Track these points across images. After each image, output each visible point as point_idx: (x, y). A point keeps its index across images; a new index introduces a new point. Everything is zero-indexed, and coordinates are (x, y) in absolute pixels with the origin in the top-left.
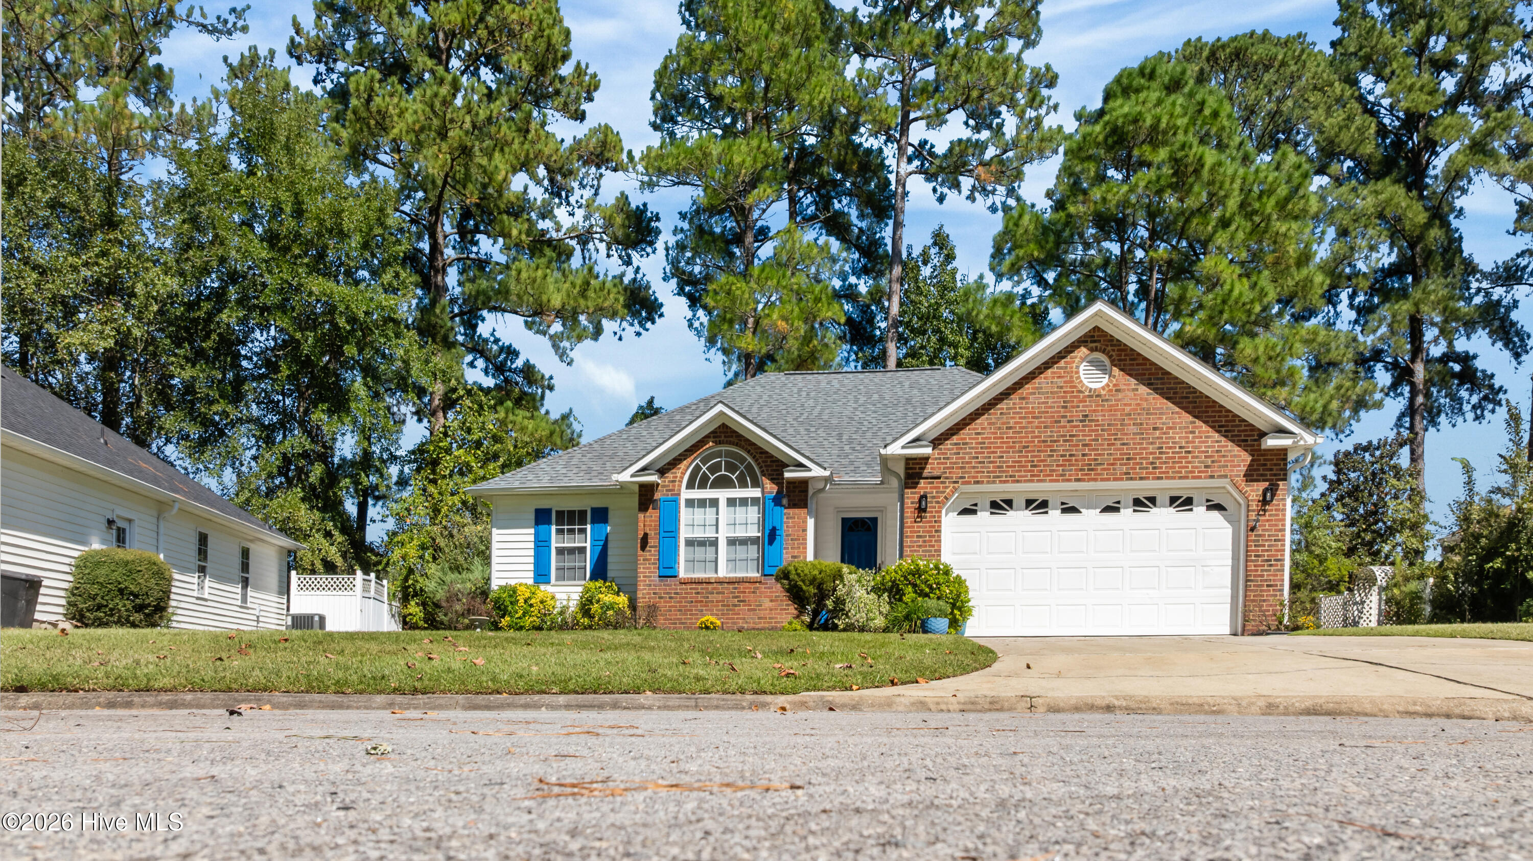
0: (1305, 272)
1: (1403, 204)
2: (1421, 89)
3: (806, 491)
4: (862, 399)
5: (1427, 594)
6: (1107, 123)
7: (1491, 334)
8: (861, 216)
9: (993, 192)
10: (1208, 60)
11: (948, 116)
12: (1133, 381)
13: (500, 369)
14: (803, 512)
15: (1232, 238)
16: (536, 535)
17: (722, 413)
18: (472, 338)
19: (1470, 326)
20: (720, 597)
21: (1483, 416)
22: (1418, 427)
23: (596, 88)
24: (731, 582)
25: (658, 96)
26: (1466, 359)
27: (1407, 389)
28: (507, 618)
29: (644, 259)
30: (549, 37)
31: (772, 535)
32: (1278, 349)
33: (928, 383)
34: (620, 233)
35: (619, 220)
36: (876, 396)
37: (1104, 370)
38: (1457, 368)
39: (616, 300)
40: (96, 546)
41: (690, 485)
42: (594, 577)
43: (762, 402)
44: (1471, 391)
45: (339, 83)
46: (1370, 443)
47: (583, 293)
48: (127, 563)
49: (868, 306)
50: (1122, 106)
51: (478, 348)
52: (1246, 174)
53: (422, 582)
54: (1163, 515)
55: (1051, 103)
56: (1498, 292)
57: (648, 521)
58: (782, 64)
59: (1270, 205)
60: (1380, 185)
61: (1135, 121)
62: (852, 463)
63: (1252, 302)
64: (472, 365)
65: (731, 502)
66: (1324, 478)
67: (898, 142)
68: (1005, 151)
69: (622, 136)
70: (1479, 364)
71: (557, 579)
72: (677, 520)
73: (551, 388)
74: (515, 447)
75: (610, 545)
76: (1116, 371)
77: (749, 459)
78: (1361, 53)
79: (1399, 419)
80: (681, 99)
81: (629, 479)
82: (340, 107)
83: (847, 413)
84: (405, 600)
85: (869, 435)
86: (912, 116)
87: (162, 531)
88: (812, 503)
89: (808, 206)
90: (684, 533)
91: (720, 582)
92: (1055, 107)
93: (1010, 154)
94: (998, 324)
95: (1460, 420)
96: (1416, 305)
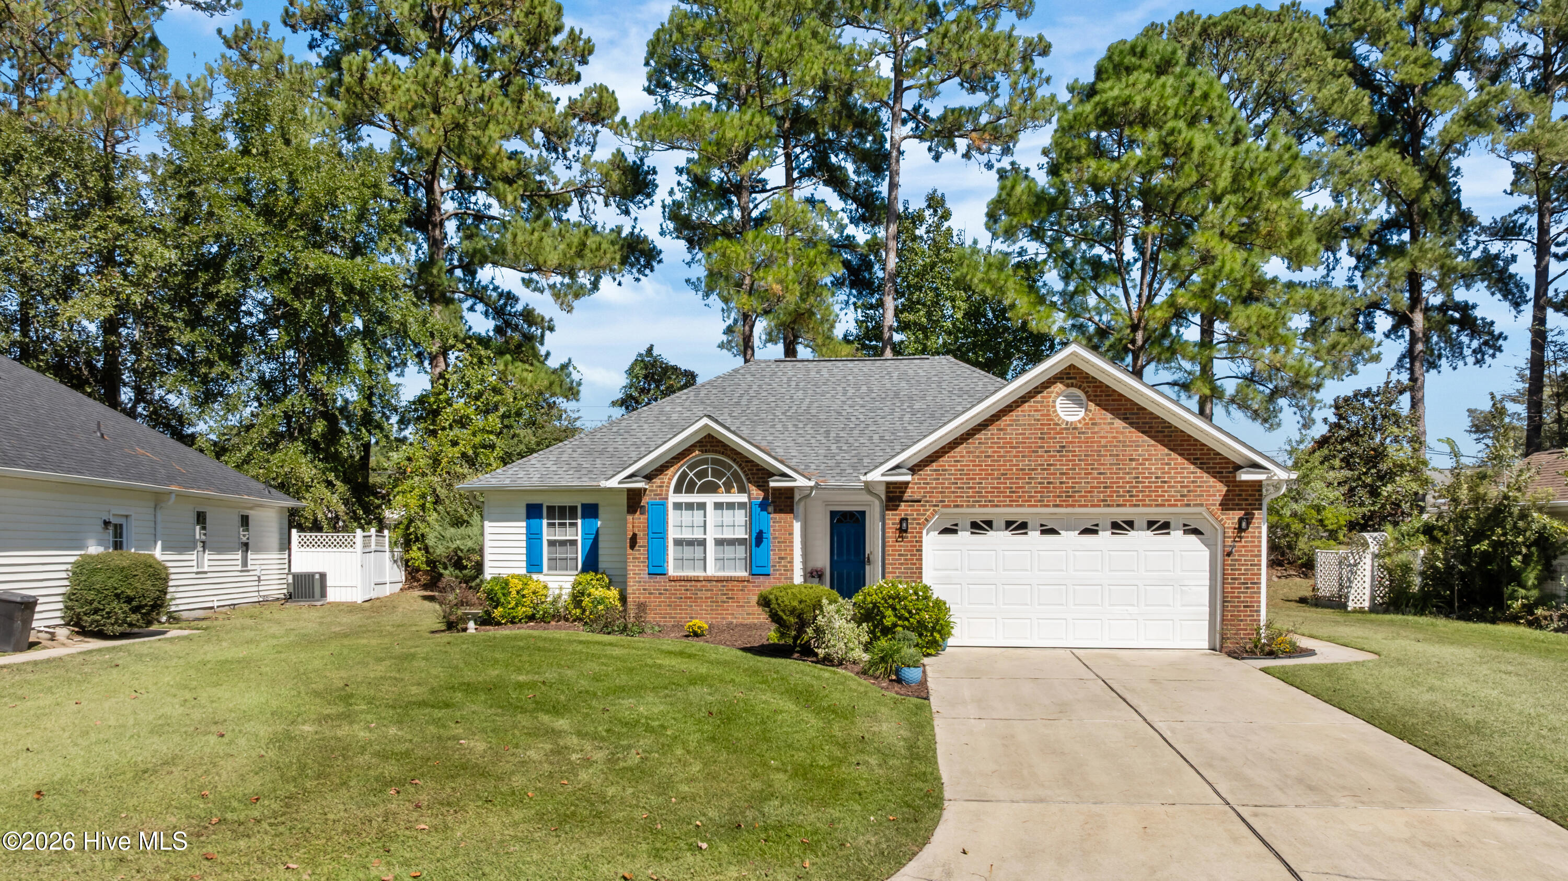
0: (1298, 242)
1: (1399, 170)
2: (1415, 61)
3: (792, 498)
4: (851, 391)
5: (1417, 565)
6: (1097, 104)
7: (1488, 287)
8: (857, 172)
9: (989, 151)
10: (1200, 35)
11: (942, 87)
12: (1109, 416)
13: (499, 312)
14: (789, 517)
15: (1223, 216)
16: (528, 528)
17: (706, 425)
18: (472, 284)
19: (1468, 279)
20: (709, 594)
21: (1483, 359)
22: (1418, 372)
23: (591, 52)
24: (719, 580)
25: (652, 63)
26: (1465, 308)
27: (1407, 332)
28: (500, 609)
29: (642, 211)
30: (540, 14)
31: (759, 538)
32: (1271, 319)
33: (917, 374)
34: (617, 188)
35: (615, 175)
36: (864, 388)
37: (1080, 405)
38: (1457, 315)
39: (613, 259)
40: (94, 549)
41: (678, 490)
42: (585, 570)
43: (752, 393)
44: (1472, 337)
45: (333, 50)
46: (1369, 389)
47: (580, 254)
48: (122, 569)
49: (867, 256)
50: (1111, 89)
51: (478, 294)
52: (1237, 153)
53: (423, 528)
54: (1141, 538)
55: (1044, 75)
56: (1496, 247)
57: (636, 522)
58: (773, 41)
59: (1260, 184)
60: (1375, 151)
61: (1125, 103)
62: (838, 464)
63: (1243, 278)
64: (471, 309)
65: (718, 506)
66: (1325, 420)
67: (892, 109)
68: (999, 119)
69: (617, 95)
70: (1478, 313)
71: (550, 568)
72: (665, 522)
73: (551, 329)
74: (515, 398)
75: (600, 539)
76: (1092, 406)
77: (735, 467)
78: (1356, 26)
79: (1400, 360)
80: (674, 65)
81: (617, 485)
82: (335, 75)
83: (835, 407)
84: (407, 545)
85: (856, 432)
86: (906, 84)
87: (159, 518)
88: (799, 508)
89: (805, 161)
90: (673, 534)
91: (708, 580)
92: (1048, 80)
93: (1003, 121)
94: (993, 287)
95: (1461, 363)
96: (1413, 263)
